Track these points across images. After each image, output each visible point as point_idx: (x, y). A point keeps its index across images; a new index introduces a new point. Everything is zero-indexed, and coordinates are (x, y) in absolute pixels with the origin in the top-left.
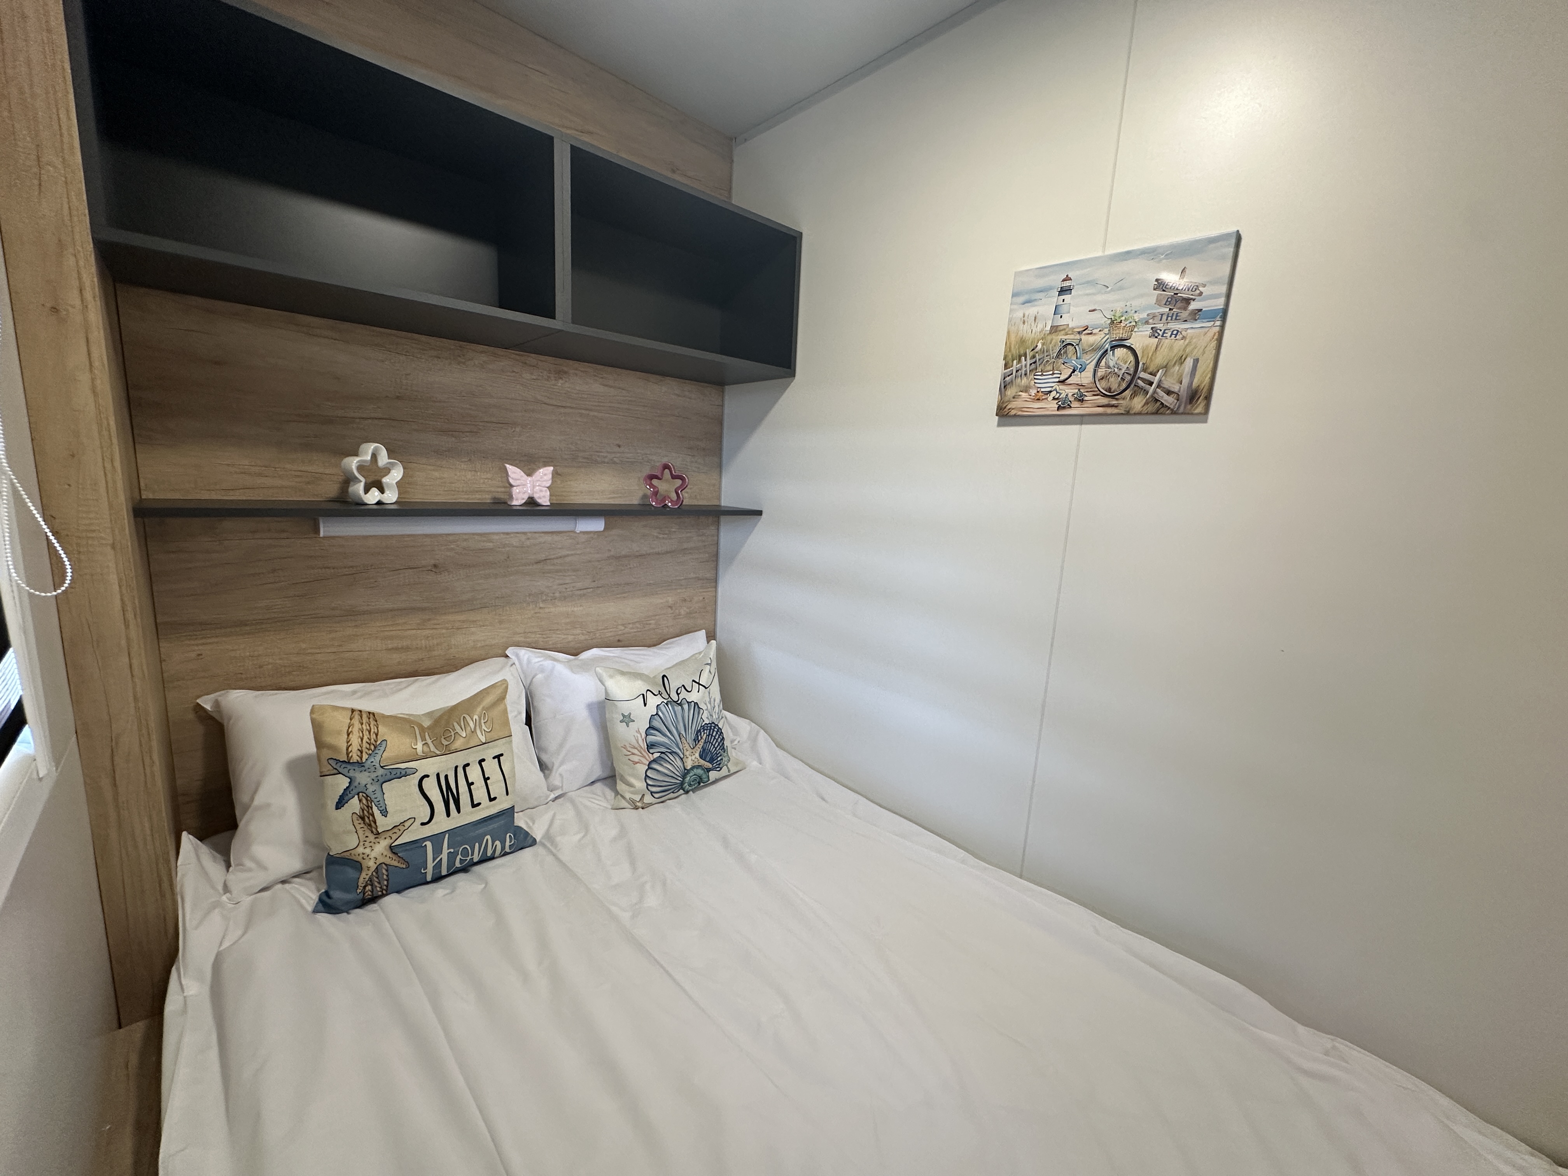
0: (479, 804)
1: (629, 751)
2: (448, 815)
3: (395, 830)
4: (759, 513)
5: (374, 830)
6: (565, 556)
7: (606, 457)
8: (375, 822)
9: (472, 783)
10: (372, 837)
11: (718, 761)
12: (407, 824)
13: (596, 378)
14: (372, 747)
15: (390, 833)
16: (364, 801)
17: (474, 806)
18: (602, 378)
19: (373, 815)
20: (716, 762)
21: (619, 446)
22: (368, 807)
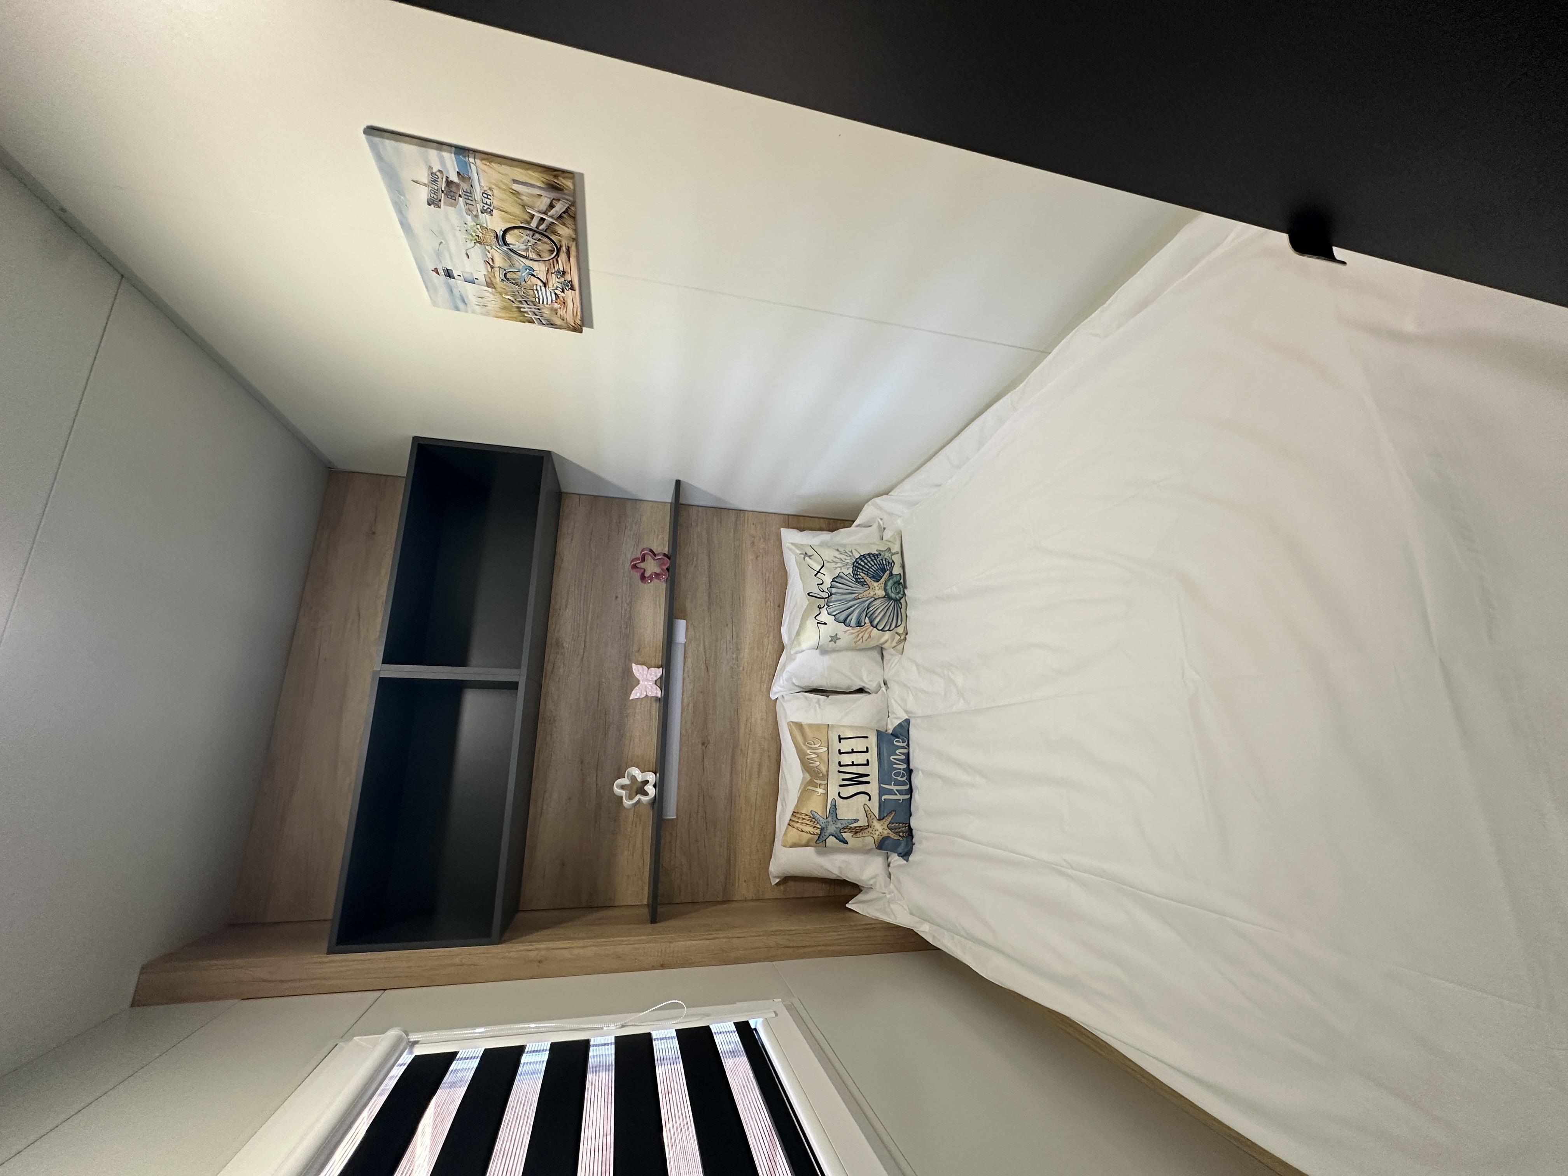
0: (868, 760)
1: (860, 639)
2: (869, 783)
3: (869, 816)
4: (678, 483)
5: (865, 827)
6: (705, 648)
7: (626, 610)
8: (861, 826)
9: (853, 762)
10: (870, 829)
11: (886, 564)
12: (867, 809)
13: (561, 615)
14: (814, 820)
15: (870, 819)
16: (846, 830)
17: (868, 764)
18: (560, 609)
19: (856, 827)
20: (887, 566)
21: (617, 597)
22: (850, 829)
